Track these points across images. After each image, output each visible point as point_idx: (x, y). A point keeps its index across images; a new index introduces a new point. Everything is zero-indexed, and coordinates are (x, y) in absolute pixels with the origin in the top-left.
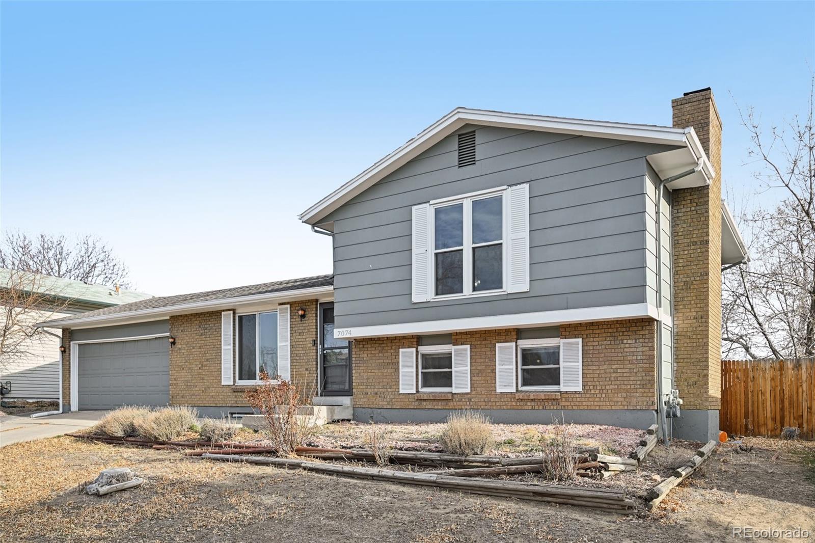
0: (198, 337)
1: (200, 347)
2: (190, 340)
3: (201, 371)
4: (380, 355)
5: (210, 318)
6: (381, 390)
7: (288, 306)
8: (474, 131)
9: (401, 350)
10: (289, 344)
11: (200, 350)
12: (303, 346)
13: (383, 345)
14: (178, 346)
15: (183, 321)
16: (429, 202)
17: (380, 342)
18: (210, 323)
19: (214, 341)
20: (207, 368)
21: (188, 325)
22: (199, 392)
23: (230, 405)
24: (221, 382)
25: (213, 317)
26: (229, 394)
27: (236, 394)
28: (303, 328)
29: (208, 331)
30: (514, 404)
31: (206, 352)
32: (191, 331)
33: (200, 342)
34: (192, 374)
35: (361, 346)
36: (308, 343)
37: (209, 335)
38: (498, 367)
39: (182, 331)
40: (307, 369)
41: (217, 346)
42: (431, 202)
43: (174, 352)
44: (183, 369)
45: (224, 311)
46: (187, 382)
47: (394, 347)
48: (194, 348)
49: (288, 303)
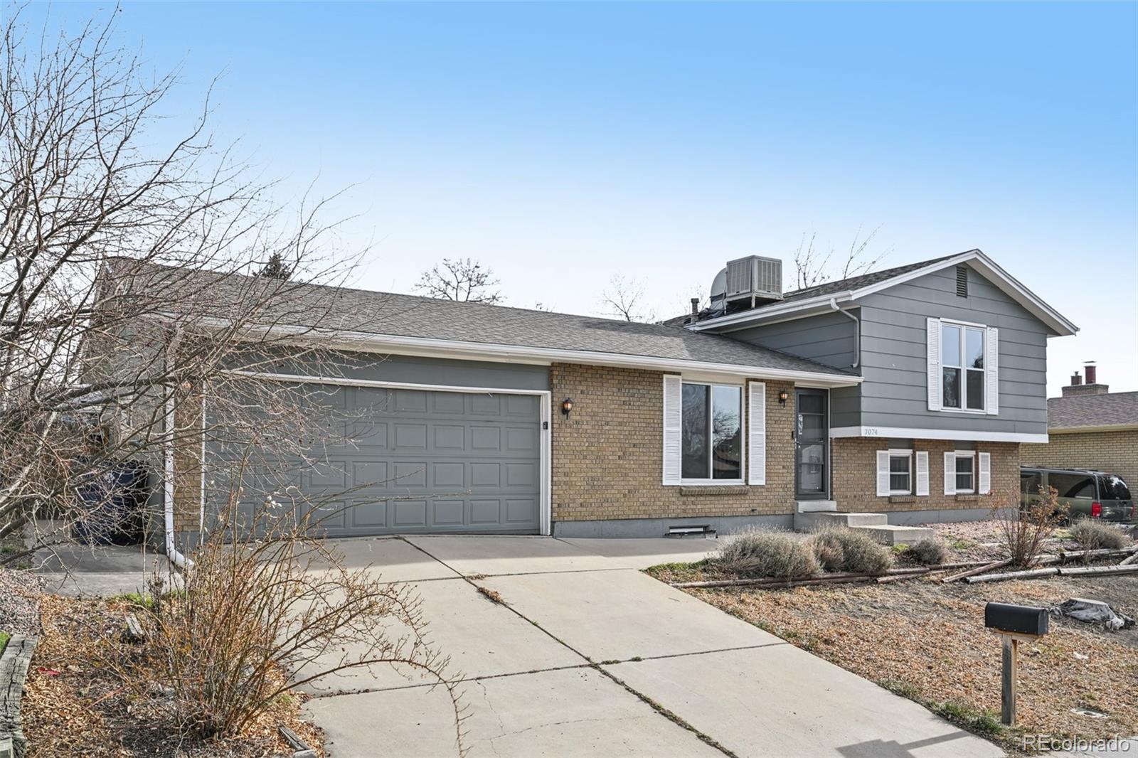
0: (617, 406)
1: (620, 424)
2: (601, 410)
3: (621, 462)
4: (859, 455)
5: (639, 379)
6: (859, 493)
7: (764, 384)
8: (965, 269)
9: (878, 452)
10: (764, 433)
11: (619, 428)
12: (779, 438)
13: (861, 445)
14: (574, 417)
15: (586, 375)
16: (939, 318)
17: (859, 441)
18: (639, 387)
19: (648, 417)
20: (635, 458)
21: (595, 384)
22: (618, 496)
23: (674, 515)
24: (661, 481)
25: (646, 379)
26: (674, 499)
27: (685, 498)
28: (780, 415)
29: (635, 399)
30: (953, 505)
31: (633, 433)
32: (602, 395)
33: (620, 415)
34: (604, 466)
35: (841, 444)
36: (786, 434)
37: (639, 406)
38: (946, 473)
39: (582, 392)
40: (784, 467)
41: (653, 425)
42: (941, 319)
43: (563, 426)
44: (585, 457)
45: (665, 373)
46: (593, 479)
47: (870, 448)
48: (607, 424)
49: (762, 380)
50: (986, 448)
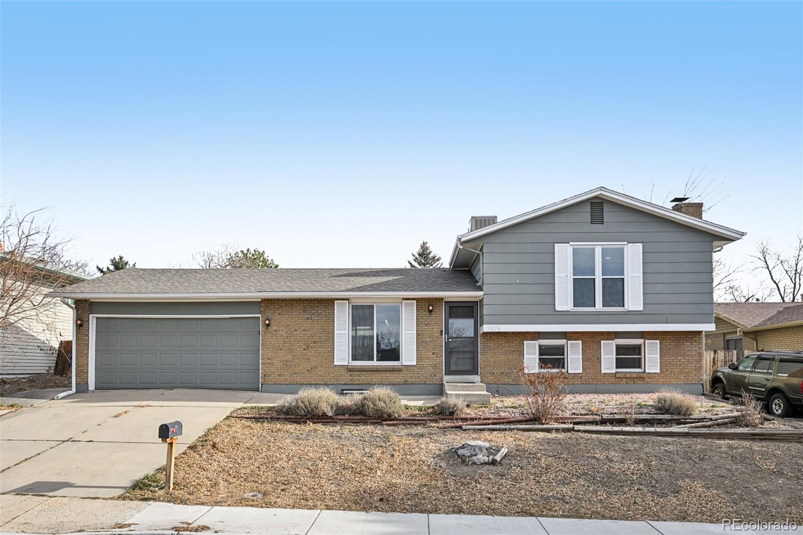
0: (302, 321)
1: (305, 330)
2: (291, 323)
3: (305, 352)
4: (506, 344)
5: (318, 304)
6: (506, 371)
7: (415, 301)
8: (602, 203)
9: (525, 342)
10: (415, 332)
11: (304, 333)
12: (429, 335)
13: (509, 338)
14: (273, 327)
15: (282, 305)
16: (569, 243)
17: (507, 335)
18: (318, 309)
19: (324, 325)
20: (315, 349)
21: (287, 309)
22: (303, 371)
23: (343, 383)
24: (333, 362)
25: (323, 304)
26: (343, 373)
27: (352, 373)
28: (430, 320)
29: (315, 316)
30: (614, 380)
31: (313, 335)
32: (293, 315)
33: (304, 326)
34: (293, 354)
35: (488, 337)
36: (435, 332)
37: (318, 320)
38: (603, 356)
39: (279, 314)
40: (433, 354)
41: (328, 330)
42: (571, 243)
43: (267, 333)
44: (281, 349)
45: (336, 299)
46: (287, 361)
47: (518, 340)
48: (296, 330)
49: (413, 299)
50: (655, 337)
